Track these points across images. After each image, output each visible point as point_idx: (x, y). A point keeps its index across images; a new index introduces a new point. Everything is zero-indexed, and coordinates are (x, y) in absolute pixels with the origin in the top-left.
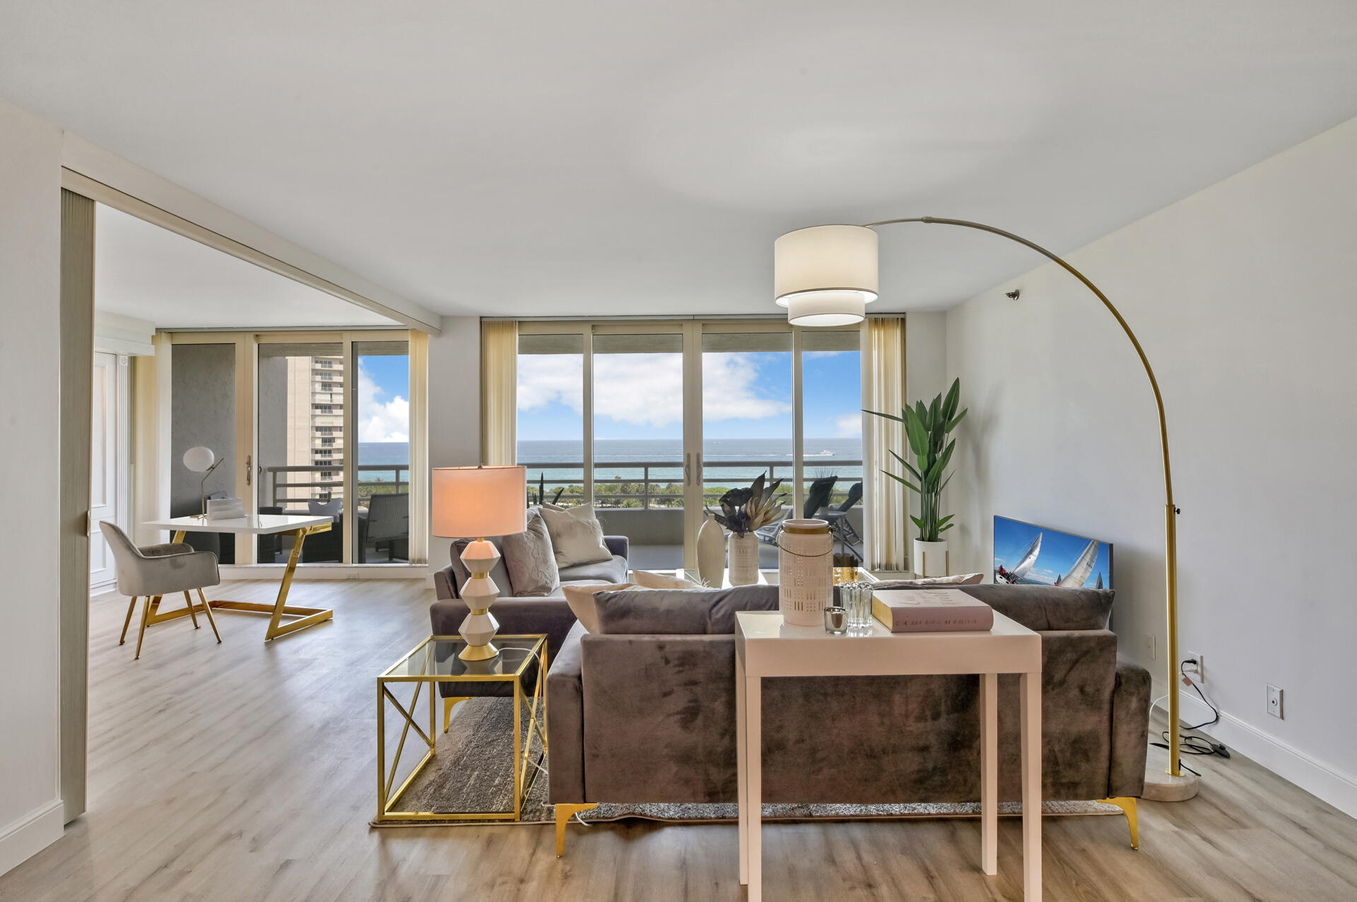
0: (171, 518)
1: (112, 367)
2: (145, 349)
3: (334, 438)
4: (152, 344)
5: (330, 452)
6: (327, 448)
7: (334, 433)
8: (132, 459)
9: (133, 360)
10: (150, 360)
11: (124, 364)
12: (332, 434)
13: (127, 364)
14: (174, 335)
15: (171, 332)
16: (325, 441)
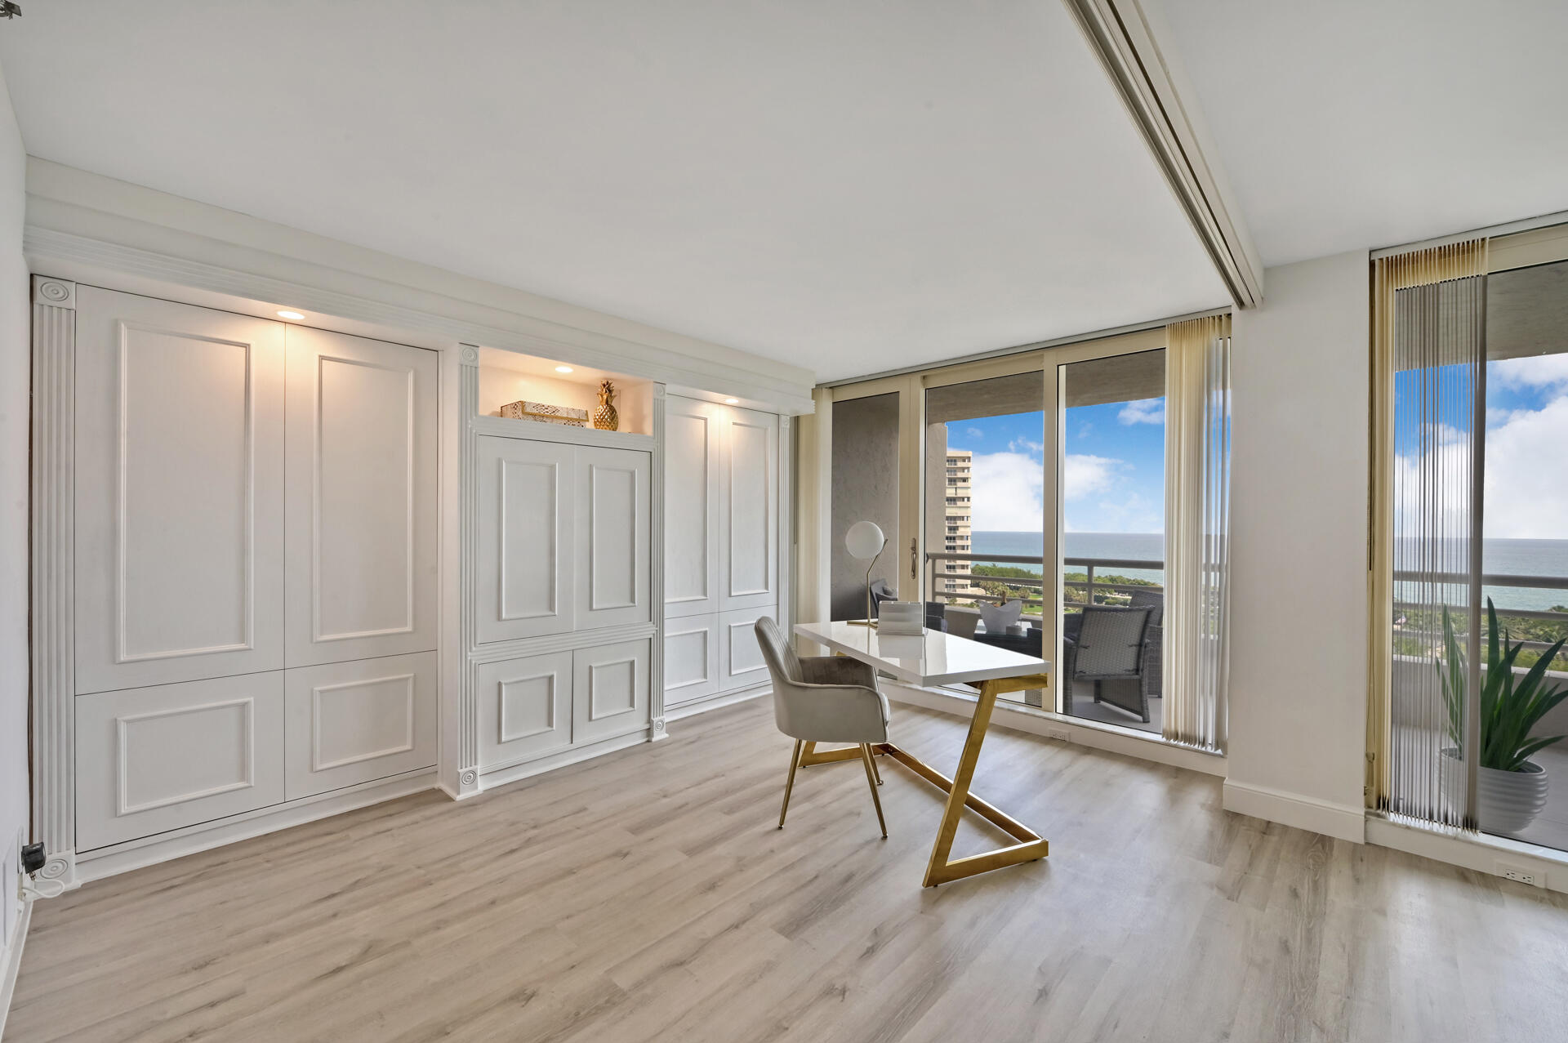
0: (832, 620)
1: (775, 429)
2: (806, 407)
3: (958, 527)
4: (813, 399)
5: (954, 538)
6: (952, 535)
7: (958, 522)
8: (795, 539)
9: (796, 420)
10: (813, 418)
11: (786, 425)
12: (956, 523)
13: (788, 426)
14: (836, 390)
15: (833, 387)
16: (950, 529)
